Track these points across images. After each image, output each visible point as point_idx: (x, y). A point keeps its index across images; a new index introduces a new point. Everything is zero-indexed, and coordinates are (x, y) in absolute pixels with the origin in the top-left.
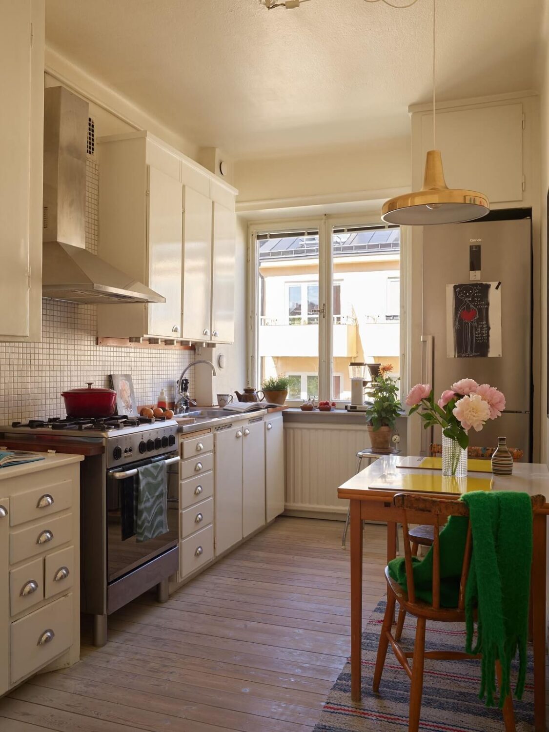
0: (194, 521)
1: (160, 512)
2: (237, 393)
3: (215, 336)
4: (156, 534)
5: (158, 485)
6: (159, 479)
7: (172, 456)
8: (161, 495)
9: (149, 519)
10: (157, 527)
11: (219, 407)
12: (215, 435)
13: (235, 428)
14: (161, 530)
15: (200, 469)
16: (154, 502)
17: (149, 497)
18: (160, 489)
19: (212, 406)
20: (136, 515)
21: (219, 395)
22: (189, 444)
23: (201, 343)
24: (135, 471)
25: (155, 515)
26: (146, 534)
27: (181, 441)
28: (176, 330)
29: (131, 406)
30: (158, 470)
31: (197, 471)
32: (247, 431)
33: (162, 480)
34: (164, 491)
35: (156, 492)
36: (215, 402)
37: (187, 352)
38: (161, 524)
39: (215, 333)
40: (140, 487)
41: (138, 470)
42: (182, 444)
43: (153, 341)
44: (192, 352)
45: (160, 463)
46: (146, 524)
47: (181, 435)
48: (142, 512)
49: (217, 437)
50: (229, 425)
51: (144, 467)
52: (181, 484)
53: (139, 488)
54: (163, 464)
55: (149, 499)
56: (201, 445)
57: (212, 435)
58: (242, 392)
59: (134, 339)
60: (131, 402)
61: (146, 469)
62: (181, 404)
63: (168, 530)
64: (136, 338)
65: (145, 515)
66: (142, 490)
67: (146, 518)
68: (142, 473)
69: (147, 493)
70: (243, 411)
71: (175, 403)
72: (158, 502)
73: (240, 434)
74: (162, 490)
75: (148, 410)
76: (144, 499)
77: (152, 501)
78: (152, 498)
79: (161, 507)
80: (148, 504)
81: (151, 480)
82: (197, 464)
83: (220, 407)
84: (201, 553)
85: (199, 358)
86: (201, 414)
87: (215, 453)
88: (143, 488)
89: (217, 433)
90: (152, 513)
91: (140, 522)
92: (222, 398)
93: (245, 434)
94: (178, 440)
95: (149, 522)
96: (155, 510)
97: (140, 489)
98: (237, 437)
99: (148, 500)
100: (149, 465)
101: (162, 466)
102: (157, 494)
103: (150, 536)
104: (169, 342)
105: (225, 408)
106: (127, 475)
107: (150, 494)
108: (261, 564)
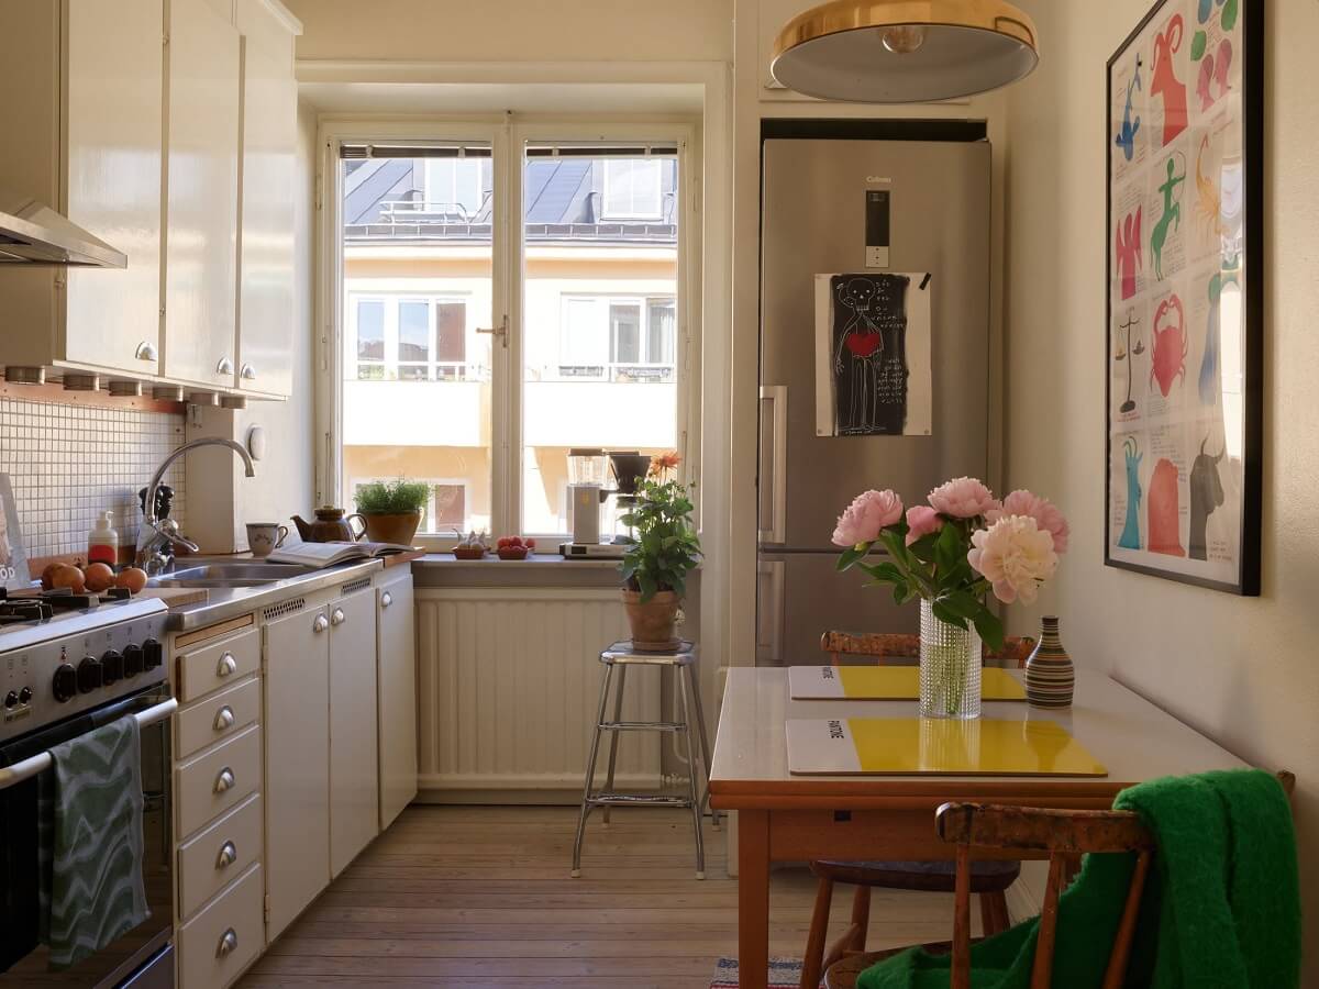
0: (214, 866)
1: (123, 866)
2: (297, 520)
3: (246, 376)
4: (112, 933)
5: (118, 788)
6: (119, 769)
7: (152, 699)
8: (126, 816)
9: (91, 894)
10: (116, 912)
11: (251, 554)
12: (263, 631)
13: (311, 608)
14: (127, 917)
15: (228, 724)
16: (105, 843)
17: (90, 829)
18: (122, 801)
19: (232, 554)
20: (49, 890)
21: (251, 527)
22: (197, 658)
23: (208, 395)
24: (44, 757)
25: (109, 875)
26: (81, 940)
27: (175, 653)
28: (146, 355)
29: (10, 558)
30: (116, 746)
31: (220, 729)
32: (340, 615)
33: (128, 772)
34: (134, 804)
35: (108, 810)
36: (241, 542)
37: (164, 418)
38: (126, 899)
39: (248, 371)
40: (61, 804)
41: (52, 755)
42: (178, 662)
43: (77, 382)
44: (178, 419)
45: (120, 725)
46: (82, 911)
47: (177, 638)
48: (66, 880)
49: (270, 634)
50: (295, 602)
51: (71, 743)
52: (178, 772)
53: (57, 809)
54: (128, 726)
55: (89, 835)
56: (230, 661)
57: (257, 629)
58: (308, 519)
59: (21, 373)
60: (10, 548)
61: (80, 749)
62: (153, 551)
63: (148, 913)
64: (27, 369)
65: (77, 884)
66: (66, 813)
67: (81, 894)
68: (67, 763)
69: (83, 819)
70: (321, 564)
71: (139, 549)
72: (116, 839)
73: (324, 622)
74: (129, 802)
75: (66, 572)
76: (75, 841)
77: (97, 838)
78: (98, 830)
79: (126, 854)
80: (86, 853)
81: (92, 778)
82: (220, 711)
83: (256, 554)
84: (232, 946)
85: (194, 435)
86: (208, 575)
87: (264, 677)
88: (72, 806)
89: (270, 623)
90: (100, 873)
91: (59, 911)
92: (260, 534)
93: (334, 623)
94: (170, 652)
95: (89, 903)
96: (106, 863)
97: (62, 813)
98: (317, 630)
99: (86, 839)
100: (89, 736)
101: (129, 732)
102: (113, 816)
103: (93, 945)
104: (120, 387)
105: (269, 557)
106: (15, 775)
107: (91, 822)
108: (386, 944)
